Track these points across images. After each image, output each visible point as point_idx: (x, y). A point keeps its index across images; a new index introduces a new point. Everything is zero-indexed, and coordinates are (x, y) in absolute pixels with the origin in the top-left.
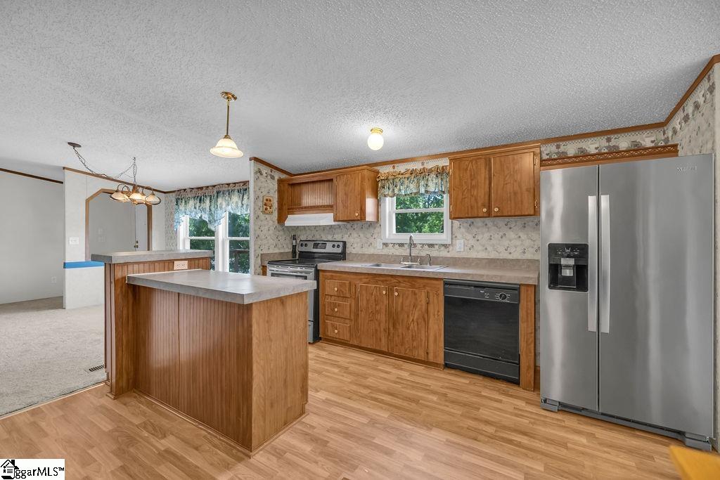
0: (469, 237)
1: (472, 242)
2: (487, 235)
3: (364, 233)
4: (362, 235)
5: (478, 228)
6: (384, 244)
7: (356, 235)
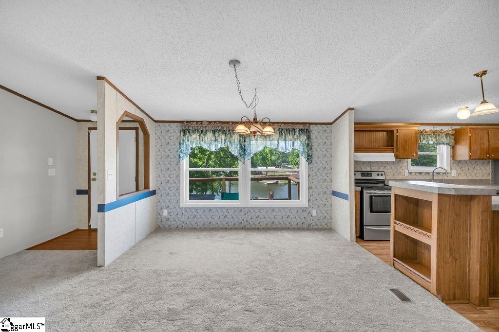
0: (458, 168)
1: (460, 171)
2: (467, 168)
3: (395, 166)
4: (393, 167)
5: (463, 164)
6: (409, 173)
7: (389, 168)
